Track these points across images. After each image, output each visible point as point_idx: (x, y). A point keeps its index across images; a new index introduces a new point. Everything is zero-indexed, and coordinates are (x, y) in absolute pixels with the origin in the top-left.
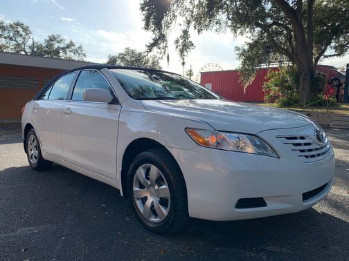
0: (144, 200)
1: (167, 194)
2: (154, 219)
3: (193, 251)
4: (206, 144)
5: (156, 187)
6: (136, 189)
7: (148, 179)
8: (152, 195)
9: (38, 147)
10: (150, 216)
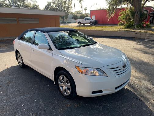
0: (62, 87)
1: (70, 87)
2: (66, 94)
3: (78, 106)
4: (82, 73)
5: (66, 84)
6: (60, 83)
7: (63, 80)
8: (65, 86)
9: (22, 59)
10: (64, 93)
